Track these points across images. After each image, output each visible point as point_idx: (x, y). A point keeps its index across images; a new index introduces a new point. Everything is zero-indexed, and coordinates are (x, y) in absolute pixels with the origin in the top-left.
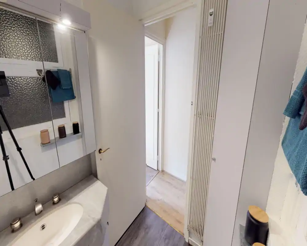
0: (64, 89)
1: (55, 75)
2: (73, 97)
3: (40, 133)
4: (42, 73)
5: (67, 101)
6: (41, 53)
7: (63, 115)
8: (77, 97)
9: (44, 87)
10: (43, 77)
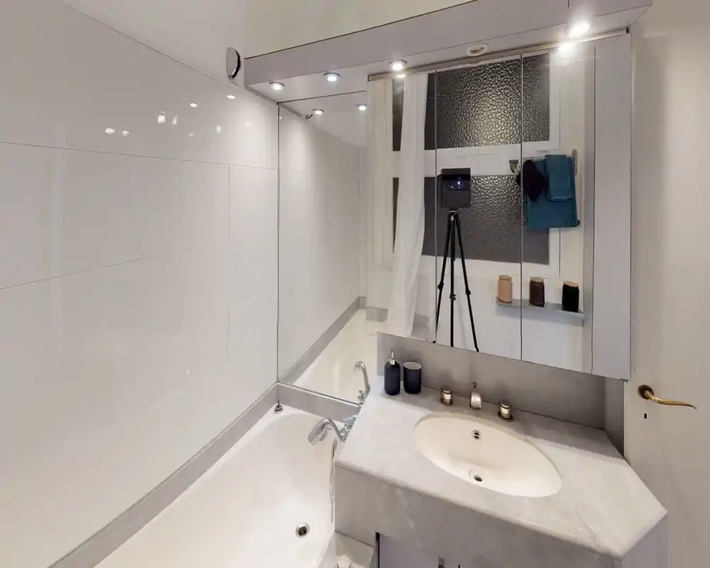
0: (555, 201)
1: (540, 168)
2: (572, 222)
3: (498, 278)
4: (518, 166)
5: (558, 229)
6: (520, 127)
7: (543, 258)
8: (582, 223)
9: (517, 194)
10: (518, 174)
